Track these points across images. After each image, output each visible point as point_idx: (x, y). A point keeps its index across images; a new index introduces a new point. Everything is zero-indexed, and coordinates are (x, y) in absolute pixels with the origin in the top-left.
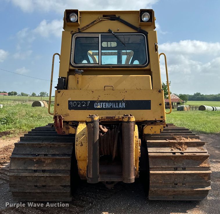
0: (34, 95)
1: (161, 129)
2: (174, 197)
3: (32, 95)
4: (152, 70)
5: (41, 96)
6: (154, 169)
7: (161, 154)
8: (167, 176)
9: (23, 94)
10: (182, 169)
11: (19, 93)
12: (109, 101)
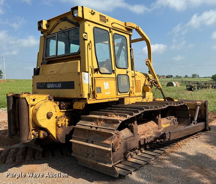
0: (186, 77)
1: (83, 106)
2: (93, 167)
3: (185, 77)
4: (81, 57)
5: (193, 77)
6: (75, 139)
7: (81, 126)
8: (82, 146)
9: (177, 76)
10: (91, 141)
11: (174, 76)
12: (54, 82)
